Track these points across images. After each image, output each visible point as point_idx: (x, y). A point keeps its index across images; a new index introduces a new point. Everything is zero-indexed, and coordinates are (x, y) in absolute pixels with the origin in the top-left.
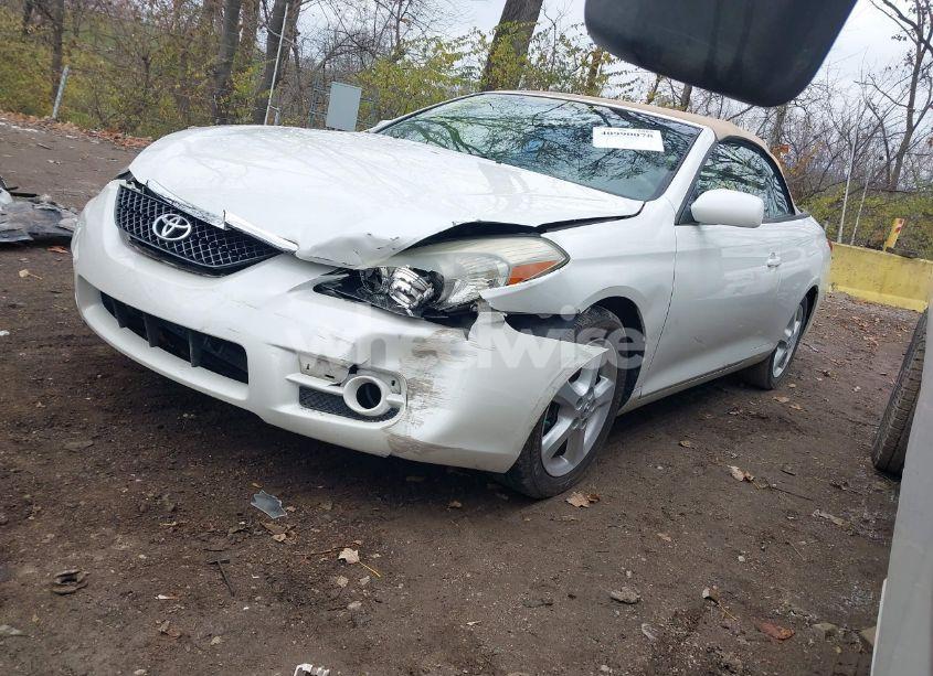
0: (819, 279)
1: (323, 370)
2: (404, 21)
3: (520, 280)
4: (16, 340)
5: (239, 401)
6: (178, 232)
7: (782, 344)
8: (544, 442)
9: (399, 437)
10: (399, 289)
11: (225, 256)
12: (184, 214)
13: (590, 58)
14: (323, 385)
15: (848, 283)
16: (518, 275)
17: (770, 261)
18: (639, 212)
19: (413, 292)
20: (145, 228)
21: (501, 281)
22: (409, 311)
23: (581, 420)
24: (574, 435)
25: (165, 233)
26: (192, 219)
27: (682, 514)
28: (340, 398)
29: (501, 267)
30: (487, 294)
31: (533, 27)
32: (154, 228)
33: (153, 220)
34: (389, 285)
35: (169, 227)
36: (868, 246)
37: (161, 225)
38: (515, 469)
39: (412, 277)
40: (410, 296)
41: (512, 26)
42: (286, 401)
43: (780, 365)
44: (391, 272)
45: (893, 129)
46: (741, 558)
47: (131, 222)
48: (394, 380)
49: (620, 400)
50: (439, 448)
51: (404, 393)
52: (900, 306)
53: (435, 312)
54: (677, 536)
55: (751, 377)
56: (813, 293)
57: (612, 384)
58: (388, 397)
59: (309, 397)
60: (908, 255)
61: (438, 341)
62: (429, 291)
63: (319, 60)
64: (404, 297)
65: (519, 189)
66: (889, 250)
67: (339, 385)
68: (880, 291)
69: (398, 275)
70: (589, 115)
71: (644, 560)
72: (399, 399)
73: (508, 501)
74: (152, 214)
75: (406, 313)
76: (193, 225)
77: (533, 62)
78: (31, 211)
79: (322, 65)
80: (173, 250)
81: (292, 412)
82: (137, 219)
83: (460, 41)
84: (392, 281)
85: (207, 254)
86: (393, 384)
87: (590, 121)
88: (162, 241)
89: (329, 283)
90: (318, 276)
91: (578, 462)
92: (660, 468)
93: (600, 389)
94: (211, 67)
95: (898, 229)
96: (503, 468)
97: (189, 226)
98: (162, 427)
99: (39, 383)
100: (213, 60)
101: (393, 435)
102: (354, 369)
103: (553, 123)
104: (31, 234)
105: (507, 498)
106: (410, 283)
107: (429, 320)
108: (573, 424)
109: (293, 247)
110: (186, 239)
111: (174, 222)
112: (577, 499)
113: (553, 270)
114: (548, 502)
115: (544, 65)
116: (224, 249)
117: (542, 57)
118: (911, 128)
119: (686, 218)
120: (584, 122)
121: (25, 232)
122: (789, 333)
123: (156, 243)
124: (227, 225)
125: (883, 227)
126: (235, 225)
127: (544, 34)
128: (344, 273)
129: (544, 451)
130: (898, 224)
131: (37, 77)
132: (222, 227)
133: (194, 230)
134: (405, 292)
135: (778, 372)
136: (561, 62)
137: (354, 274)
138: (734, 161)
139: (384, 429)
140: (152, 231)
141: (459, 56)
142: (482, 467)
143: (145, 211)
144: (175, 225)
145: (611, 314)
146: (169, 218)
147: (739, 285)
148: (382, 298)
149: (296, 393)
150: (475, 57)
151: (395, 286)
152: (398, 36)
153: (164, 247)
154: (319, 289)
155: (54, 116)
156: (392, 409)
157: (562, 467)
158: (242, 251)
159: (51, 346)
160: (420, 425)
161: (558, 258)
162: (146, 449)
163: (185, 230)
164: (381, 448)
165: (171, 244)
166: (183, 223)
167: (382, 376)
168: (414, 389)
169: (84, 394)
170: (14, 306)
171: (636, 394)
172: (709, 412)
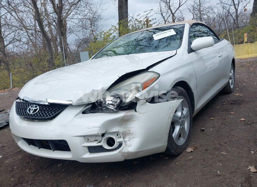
0: (233, 56)
1: (93, 139)
2: (94, 31)
3: (147, 87)
4: (5, 158)
5: (70, 158)
6: (35, 110)
7: (230, 78)
8: (173, 136)
9: (125, 153)
10: (109, 104)
11: (51, 113)
12: (36, 104)
13: (145, 22)
14: (95, 144)
15: (238, 55)
16: (145, 86)
17: (219, 55)
18: (176, 54)
19: (113, 103)
20: (25, 112)
21: (141, 89)
22: (114, 110)
23: (182, 124)
24: (182, 129)
25: (31, 112)
26: (38, 105)
27: (225, 143)
28: (101, 146)
29: (139, 85)
30: (138, 95)
31: (128, 20)
32: (28, 112)
33: (27, 109)
34: (105, 103)
35: (32, 110)
36: (239, 44)
37: (30, 110)
38: (167, 149)
39: (112, 98)
40: (113, 105)
41: (122, 22)
42: (85, 153)
43: (232, 85)
44: (104, 99)
45: (232, 12)
46: (252, 152)
47: (21, 112)
48: (117, 134)
49: (192, 113)
50: (140, 152)
51: (122, 137)
52: (255, 56)
53: (123, 107)
54: (227, 151)
55: (225, 91)
56: (233, 60)
57: (188, 109)
58: (117, 140)
59: (92, 149)
60: (252, 42)
61: (128, 116)
62: (118, 101)
63: (76, 49)
64: (111, 106)
65: (137, 59)
66: (246, 42)
67: (100, 142)
68: (248, 55)
69: (107, 99)
70: (149, 33)
71: (221, 164)
72: (121, 140)
73: (169, 159)
74: (26, 107)
75: (114, 111)
76: (39, 106)
77: (131, 28)
78: (5, 116)
79: (78, 50)
80: (35, 117)
81: (88, 156)
82: (23, 110)
83: (110, 30)
84: (105, 102)
85: (46, 114)
86: (117, 135)
87: (151, 35)
88: (31, 115)
89: (87, 109)
90: (82, 109)
91: (186, 138)
92: (211, 129)
93: (185, 112)
94: (48, 60)
95: (246, 36)
96: (163, 150)
97: (38, 107)
98: (52, 172)
99: (12, 170)
100: (48, 58)
101: (123, 153)
102: (103, 135)
103: (141, 39)
104: (6, 123)
105: (168, 158)
106: (111, 101)
107: (121, 110)
108: (180, 127)
109: (70, 103)
110: (38, 111)
111: (33, 107)
112: (189, 150)
113: (156, 80)
114: (182, 155)
115: (134, 28)
116: (51, 110)
117: (133, 26)
118: (237, 10)
119: (191, 50)
120: (149, 36)
121: (5, 122)
122: (231, 74)
123: (30, 116)
124: (49, 103)
125: (242, 37)
126: (51, 102)
127: (131, 20)
128: (90, 105)
129: (174, 139)
130: (245, 35)
131: (5, 79)
132: (47, 104)
133: (40, 108)
134: (111, 104)
135: (232, 87)
136: (138, 26)
137: (93, 104)
138: (195, 31)
139: (120, 152)
140: (28, 113)
141: (111, 34)
142: (157, 152)
143: (24, 107)
144: (34, 108)
145: (179, 88)
146: (32, 107)
147: (210, 67)
148: (105, 108)
149: (87, 149)
150: (115, 33)
151: (107, 103)
152: (94, 36)
153: (32, 116)
154: (84, 113)
155: (11, 87)
156: (120, 144)
157: (182, 141)
158: (56, 109)
159: (15, 156)
160: (131, 146)
161: (157, 76)
162: (47, 183)
163: (37, 109)
164: (121, 159)
165: (34, 115)
166: (36, 107)
167: (113, 134)
168: (125, 135)
169: (26, 169)
170: (4, 147)
171: (196, 109)
172: (217, 106)
